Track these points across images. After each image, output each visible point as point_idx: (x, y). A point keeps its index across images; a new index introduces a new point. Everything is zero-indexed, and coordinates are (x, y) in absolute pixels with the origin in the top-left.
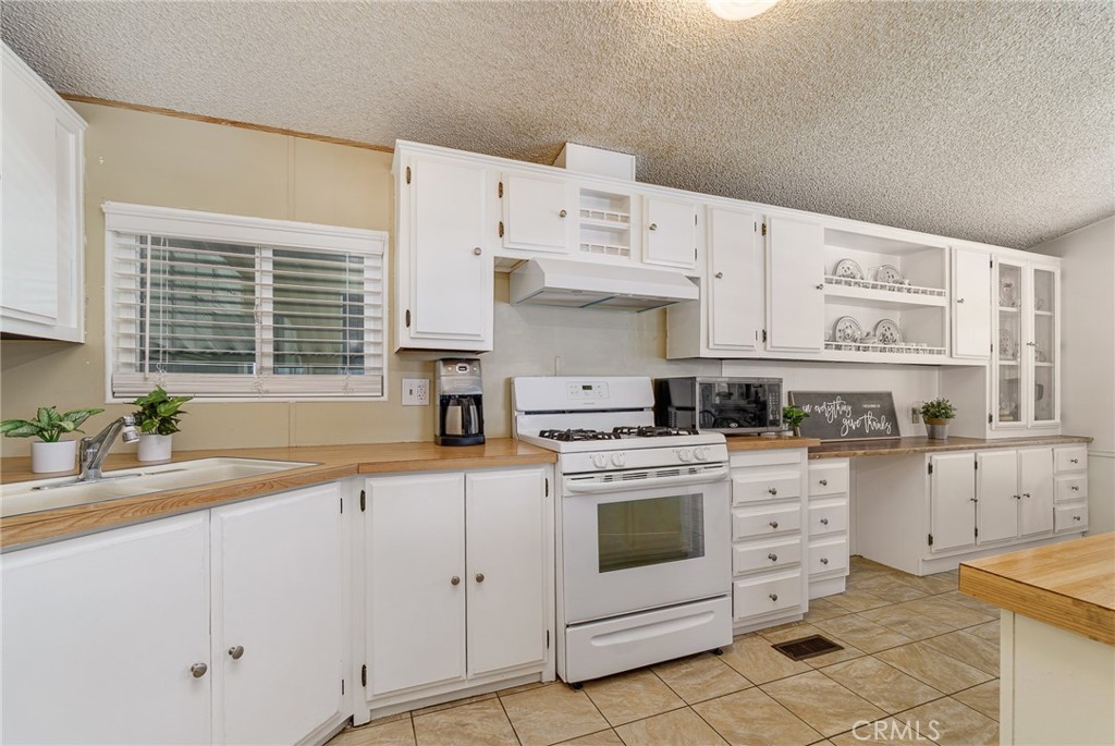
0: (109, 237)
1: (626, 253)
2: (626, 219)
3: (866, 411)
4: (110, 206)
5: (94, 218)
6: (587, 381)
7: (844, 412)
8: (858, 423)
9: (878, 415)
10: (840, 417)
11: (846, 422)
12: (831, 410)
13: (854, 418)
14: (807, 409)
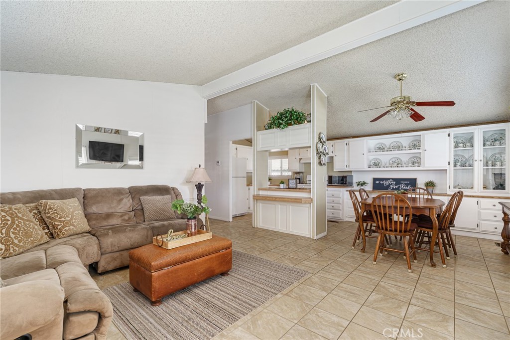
3: (402, 184)
7: (392, 184)
8: (397, 187)
9: (407, 185)
10: (390, 185)
11: (391, 186)
12: (386, 183)
13: (396, 185)
14: (377, 182)
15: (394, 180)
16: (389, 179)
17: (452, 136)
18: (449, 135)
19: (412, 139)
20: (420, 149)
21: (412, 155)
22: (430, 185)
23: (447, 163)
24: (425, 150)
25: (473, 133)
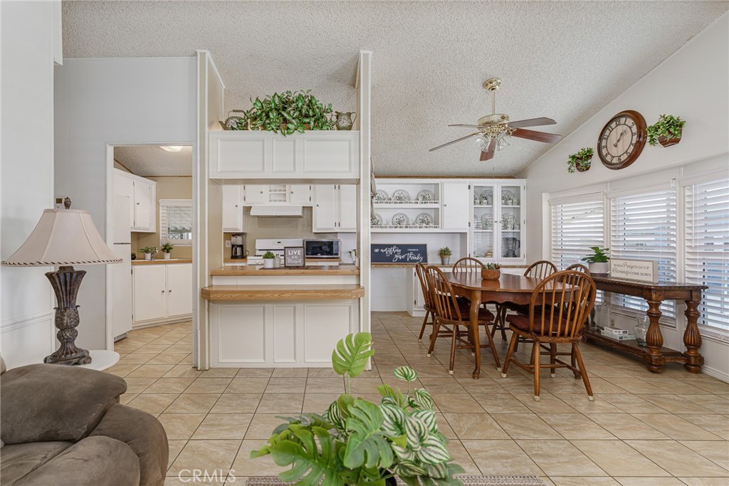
0: (161, 208)
1: (285, 201)
2: (285, 190)
3: (409, 252)
4: (160, 201)
5: (158, 204)
6: (279, 240)
7: (396, 252)
8: (403, 257)
9: (416, 254)
10: (394, 254)
11: (396, 256)
12: (389, 252)
13: (402, 254)
14: (377, 250)
15: (399, 246)
16: (392, 246)
17: (472, 188)
18: (469, 188)
19: (420, 188)
20: (437, 203)
21: (421, 212)
22: (444, 253)
23: (468, 224)
24: (445, 205)
25: (492, 187)
